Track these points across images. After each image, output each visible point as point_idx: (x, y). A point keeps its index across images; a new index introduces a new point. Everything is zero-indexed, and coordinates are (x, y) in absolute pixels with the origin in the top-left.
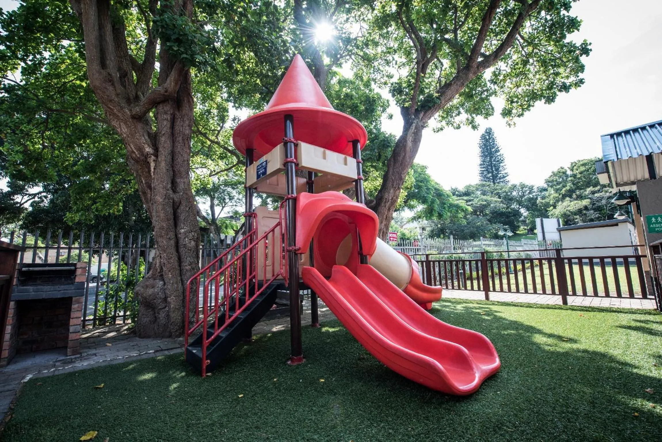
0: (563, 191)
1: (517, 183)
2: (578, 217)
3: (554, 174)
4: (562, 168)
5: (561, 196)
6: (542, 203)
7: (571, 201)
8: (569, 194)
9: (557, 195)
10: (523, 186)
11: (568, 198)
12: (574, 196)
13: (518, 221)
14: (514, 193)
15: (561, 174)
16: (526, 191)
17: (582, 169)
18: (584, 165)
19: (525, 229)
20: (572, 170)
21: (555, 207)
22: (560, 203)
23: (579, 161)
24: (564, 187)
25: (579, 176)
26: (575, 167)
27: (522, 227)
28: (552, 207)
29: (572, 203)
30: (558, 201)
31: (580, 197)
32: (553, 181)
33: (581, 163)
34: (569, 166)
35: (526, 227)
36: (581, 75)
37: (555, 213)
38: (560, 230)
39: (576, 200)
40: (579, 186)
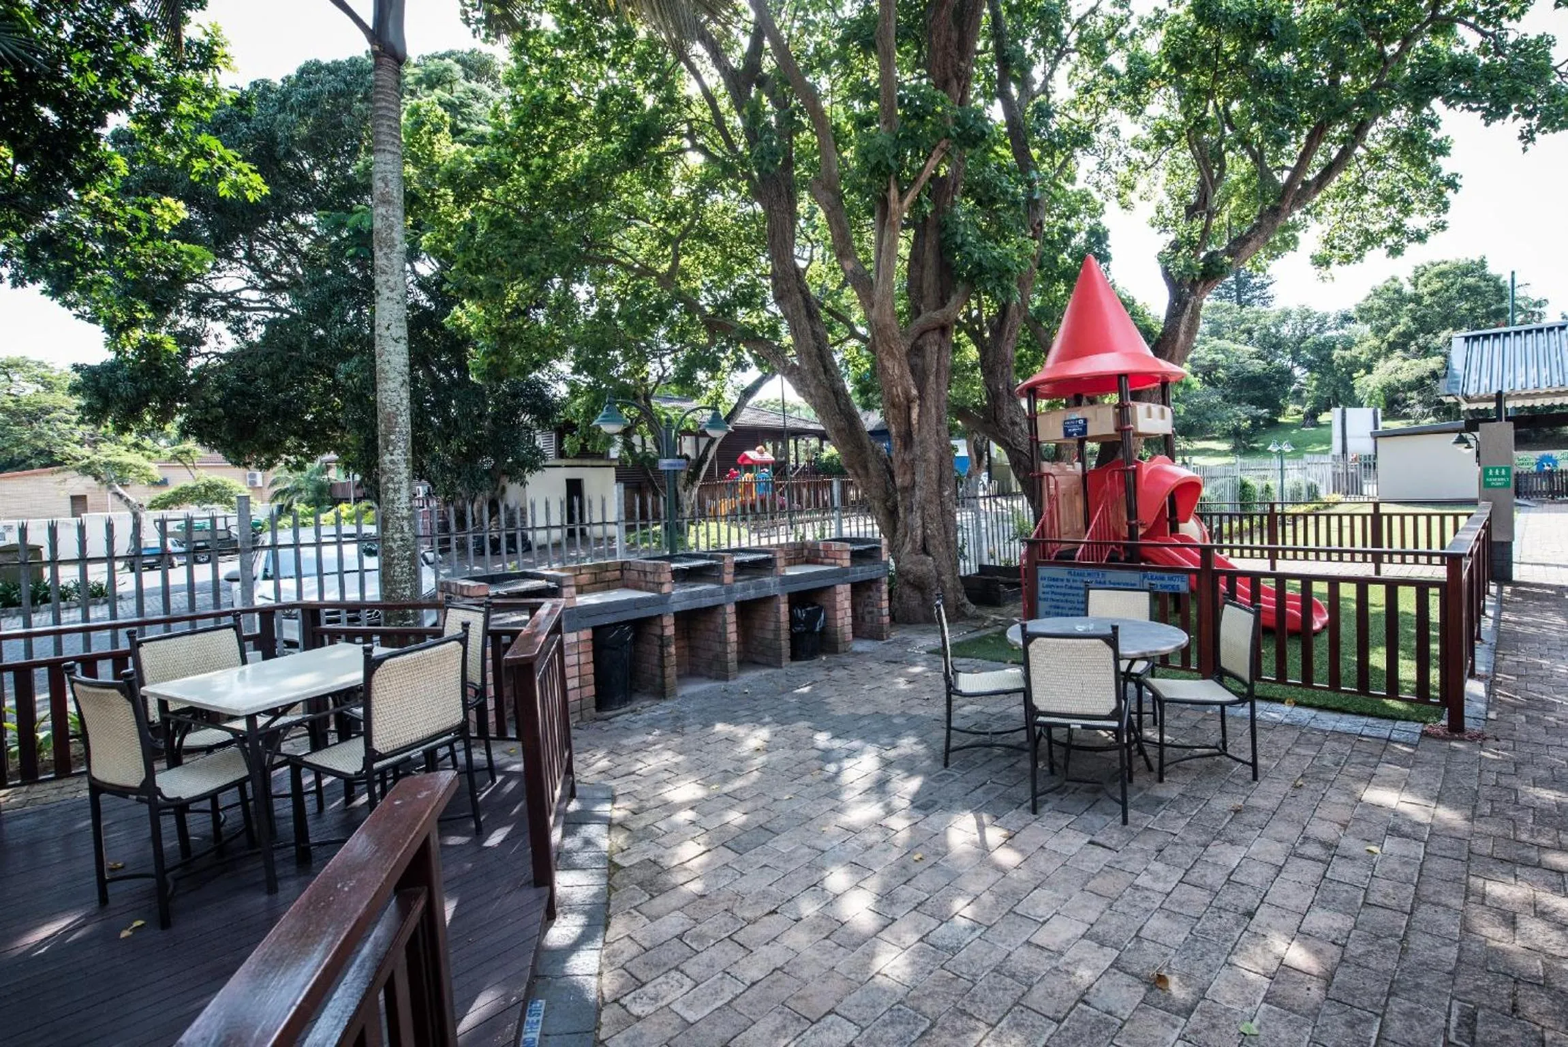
0: (1391, 336)
1: (1293, 306)
2: (1414, 394)
3: (1377, 294)
4: (1394, 280)
5: (1385, 345)
6: (1343, 358)
7: (1405, 359)
8: (1402, 342)
9: (1376, 342)
10: (1306, 315)
11: (1399, 352)
12: (1413, 348)
13: (1286, 394)
14: (1285, 331)
15: (1391, 294)
16: (1311, 325)
17: (1436, 285)
18: (1442, 275)
19: (1299, 412)
20: (1415, 285)
21: (1369, 370)
22: (1382, 361)
23: (1433, 264)
24: (1394, 325)
25: (1427, 300)
26: (1422, 279)
27: (1291, 407)
28: (1363, 372)
29: (1406, 364)
30: (1377, 357)
31: (1425, 351)
32: (1370, 309)
33: (1436, 270)
34: (1411, 275)
35: (1299, 407)
36: (1443, 217)
37: (1368, 383)
38: (1376, 436)
39: (1415, 357)
40: (1425, 325)
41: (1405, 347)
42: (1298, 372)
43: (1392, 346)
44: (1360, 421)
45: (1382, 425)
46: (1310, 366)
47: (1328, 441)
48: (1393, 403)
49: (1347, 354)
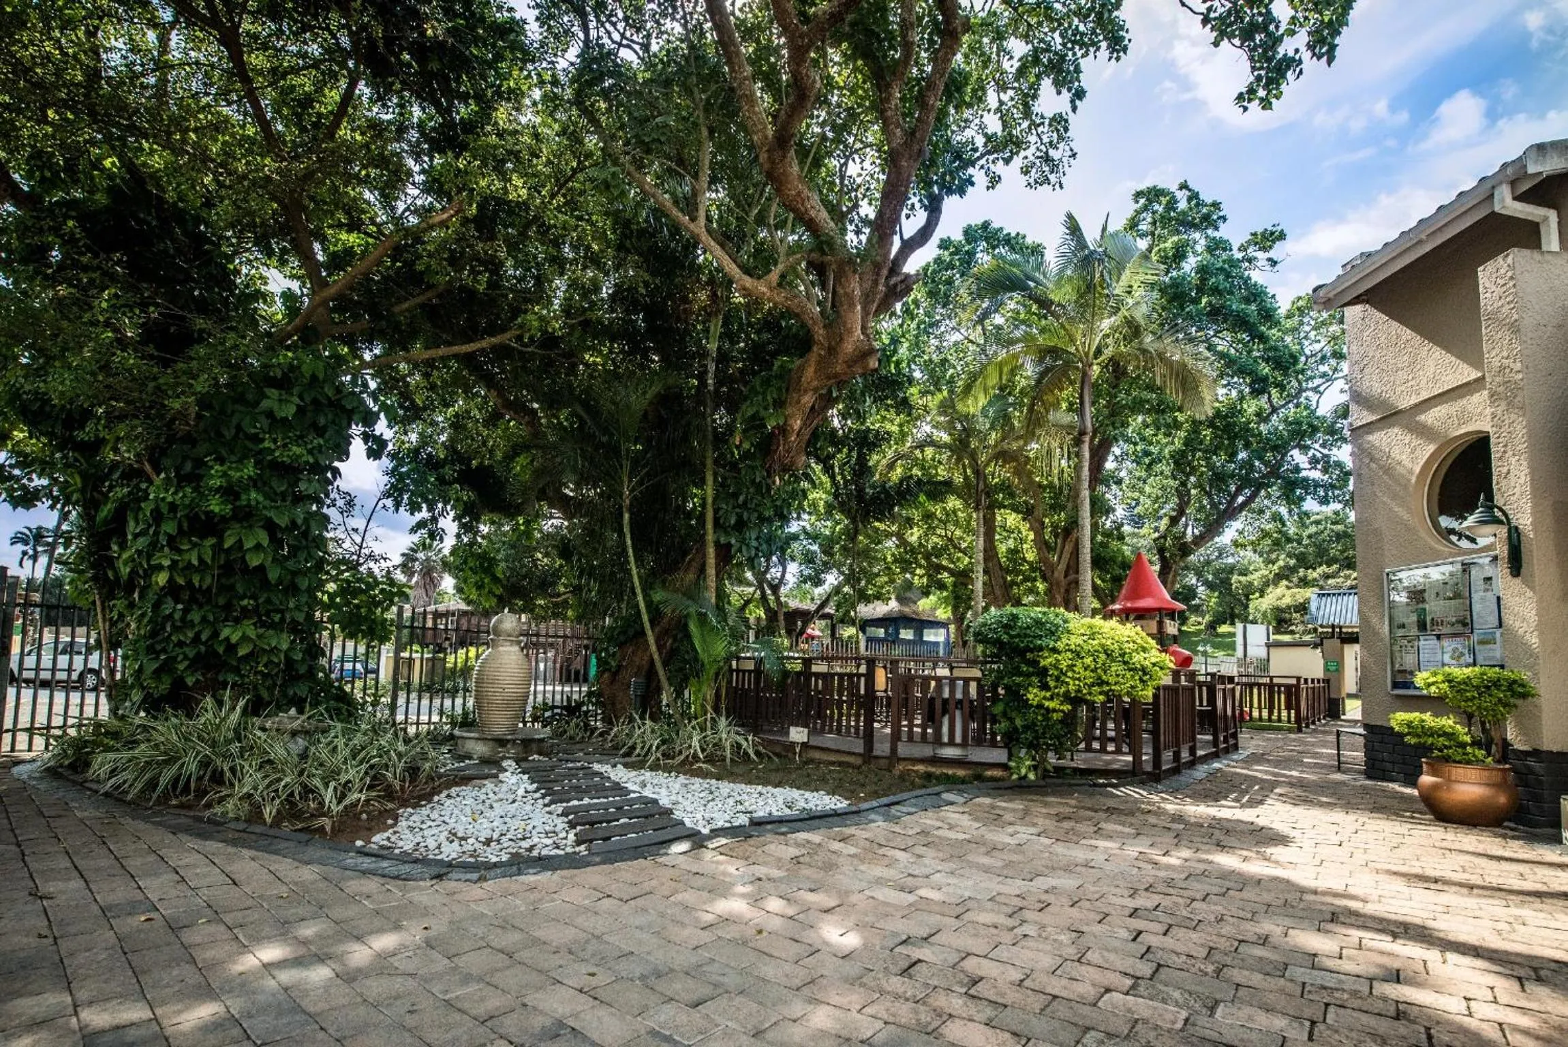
0: (1277, 568)
6: (1240, 582)
7: (1288, 588)
8: (1288, 574)
9: (1266, 572)
19: (1200, 623)
21: (1262, 594)
22: (1271, 589)
25: (1306, 541)
27: (1193, 619)
28: (1256, 595)
29: (1290, 592)
30: (1268, 584)
31: (1305, 583)
35: (1199, 619)
37: (1262, 604)
38: (1268, 646)
39: (1298, 586)
40: (1303, 561)
41: (1287, 578)
42: (1201, 589)
43: (1279, 577)
44: (1257, 635)
45: (1272, 637)
46: (1210, 586)
47: (1232, 646)
48: (1280, 620)
49: (1242, 579)
